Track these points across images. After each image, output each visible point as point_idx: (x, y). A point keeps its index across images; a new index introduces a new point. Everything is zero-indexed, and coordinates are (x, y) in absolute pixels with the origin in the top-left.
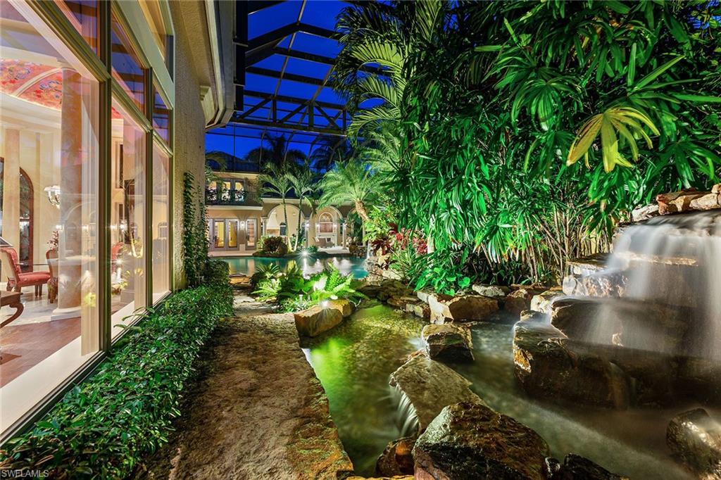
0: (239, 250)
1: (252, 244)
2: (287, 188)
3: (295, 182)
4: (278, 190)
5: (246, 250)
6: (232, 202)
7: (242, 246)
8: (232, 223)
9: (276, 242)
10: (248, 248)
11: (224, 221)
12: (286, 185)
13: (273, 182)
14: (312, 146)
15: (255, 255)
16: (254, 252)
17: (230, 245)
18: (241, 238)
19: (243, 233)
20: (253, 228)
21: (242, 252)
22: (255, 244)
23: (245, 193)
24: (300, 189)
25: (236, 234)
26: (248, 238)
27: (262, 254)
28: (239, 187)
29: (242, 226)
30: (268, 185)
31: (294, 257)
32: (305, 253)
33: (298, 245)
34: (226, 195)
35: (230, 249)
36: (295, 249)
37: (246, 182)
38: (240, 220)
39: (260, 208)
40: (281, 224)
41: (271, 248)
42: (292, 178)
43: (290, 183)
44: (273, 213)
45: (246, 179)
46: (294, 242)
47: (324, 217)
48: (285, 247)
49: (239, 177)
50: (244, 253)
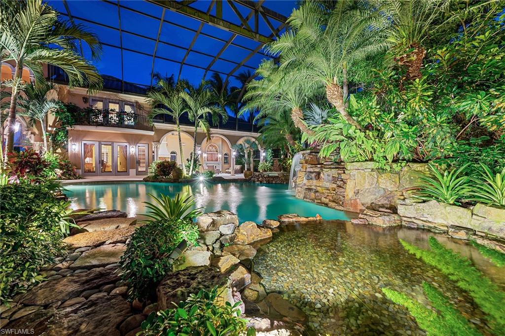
0: (129, 175)
1: (144, 169)
2: (182, 110)
3: (191, 103)
4: (171, 111)
5: (136, 175)
6: (120, 124)
7: (132, 172)
8: (121, 147)
9: (170, 167)
10: (139, 173)
11: (112, 144)
12: (181, 107)
13: (166, 102)
14: (206, 72)
15: (145, 180)
16: (146, 176)
17: (119, 170)
18: (131, 163)
19: (132, 157)
20: (144, 155)
21: (132, 176)
22: (147, 169)
23: (136, 116)
24: (196, 112)
25: (126, 158)
26: (138, 163)
27: (155, 179)
28: (128, 109)
29: (132, 150)
30: (160, 106)
31: (190, 182)
32: (201, 178)
33: (194, 169)
34: (114, 118)
35: (119, 173)
36: (190, 174)
37: (137, 106)
38: (130, 144)
39: (152, 133)
40: (172, 153)
41: (164, 172)
42: (187, 98)
43: (185, 105)
44: (164, 140)
45: (137, 102)
46: (189, 167)
47: (211, 148)
48: (179, 172)
49: (128, 99)
50: (135, 178)
